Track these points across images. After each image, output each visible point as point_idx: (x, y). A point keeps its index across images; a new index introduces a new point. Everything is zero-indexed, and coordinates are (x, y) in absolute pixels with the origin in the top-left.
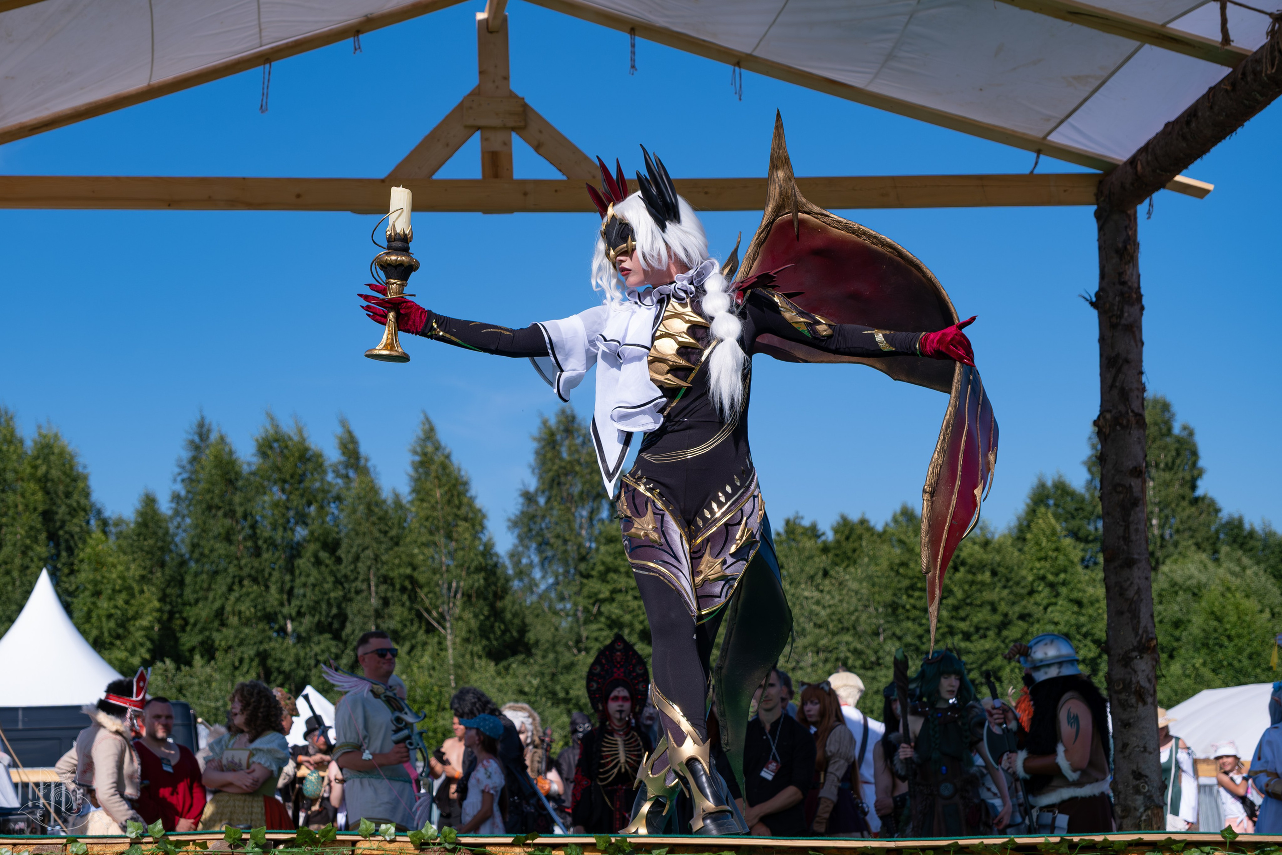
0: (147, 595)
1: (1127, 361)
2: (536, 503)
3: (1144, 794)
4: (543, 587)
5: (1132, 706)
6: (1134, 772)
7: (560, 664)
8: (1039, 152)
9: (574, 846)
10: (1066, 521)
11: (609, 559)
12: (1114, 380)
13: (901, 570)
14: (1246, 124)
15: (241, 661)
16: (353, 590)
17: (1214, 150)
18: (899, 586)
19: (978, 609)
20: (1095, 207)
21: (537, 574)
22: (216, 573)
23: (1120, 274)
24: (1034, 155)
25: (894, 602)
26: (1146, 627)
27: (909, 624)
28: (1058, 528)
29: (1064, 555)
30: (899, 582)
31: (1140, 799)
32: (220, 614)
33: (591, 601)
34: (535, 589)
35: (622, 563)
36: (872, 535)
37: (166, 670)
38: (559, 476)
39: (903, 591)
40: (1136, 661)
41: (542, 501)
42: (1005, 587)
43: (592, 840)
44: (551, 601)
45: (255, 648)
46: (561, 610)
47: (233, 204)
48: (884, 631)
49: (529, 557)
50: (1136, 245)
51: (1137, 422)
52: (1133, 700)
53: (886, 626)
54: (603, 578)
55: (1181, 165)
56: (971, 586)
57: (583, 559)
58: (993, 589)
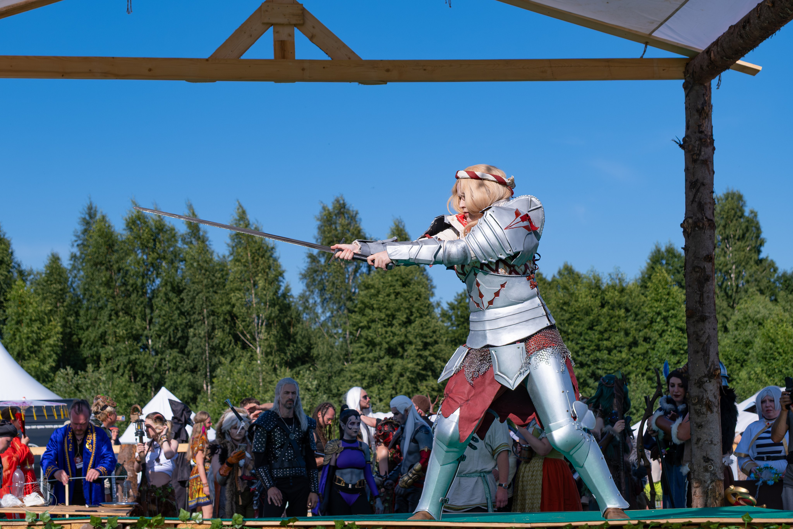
0: (53, 323)
1: (703, 184)
2: (319, 262)
3: (711, 472)
4: (322, 319)
5: (704, 414)
6: (704, 457)
7: (334, 370)
8: (646, 44)
10: (674, 274)
11: (366, 300)
12: (695, 197)
13: (565, 308)
14: (782, 28)
15: (118, 367)
16: (192, 321)
17: (761, 45)
18: (563, 318)
19: (616, 334)
20: (683, 81)
21: (319, 310)
22: (101, 308)
23: (699, 126)
24: (644, 45)
26: (713, 361)
28: (669, 279)
29: (673, 298)
30: (562, 315)
31: (708, 475)
32: (103, 336)
33: (355, 328)
34: (317, 319)
36: (544, 284)
37: (67, 374)
39: (565, 321)
40: (706, 384)
41: (322, 260)
42: (634, 320)
43: (332, 523)
44: (328, 327)
45: (127, 358)
46: (335, 334)
47: (106, 75)
49: (313, 298)
50: (710, 106)
51: (709, 225)
52: (704, 410)
54: (362, 312)
55: (741, 54)
56: (611, 318)
57: (350, 299)
58: (627, 320)
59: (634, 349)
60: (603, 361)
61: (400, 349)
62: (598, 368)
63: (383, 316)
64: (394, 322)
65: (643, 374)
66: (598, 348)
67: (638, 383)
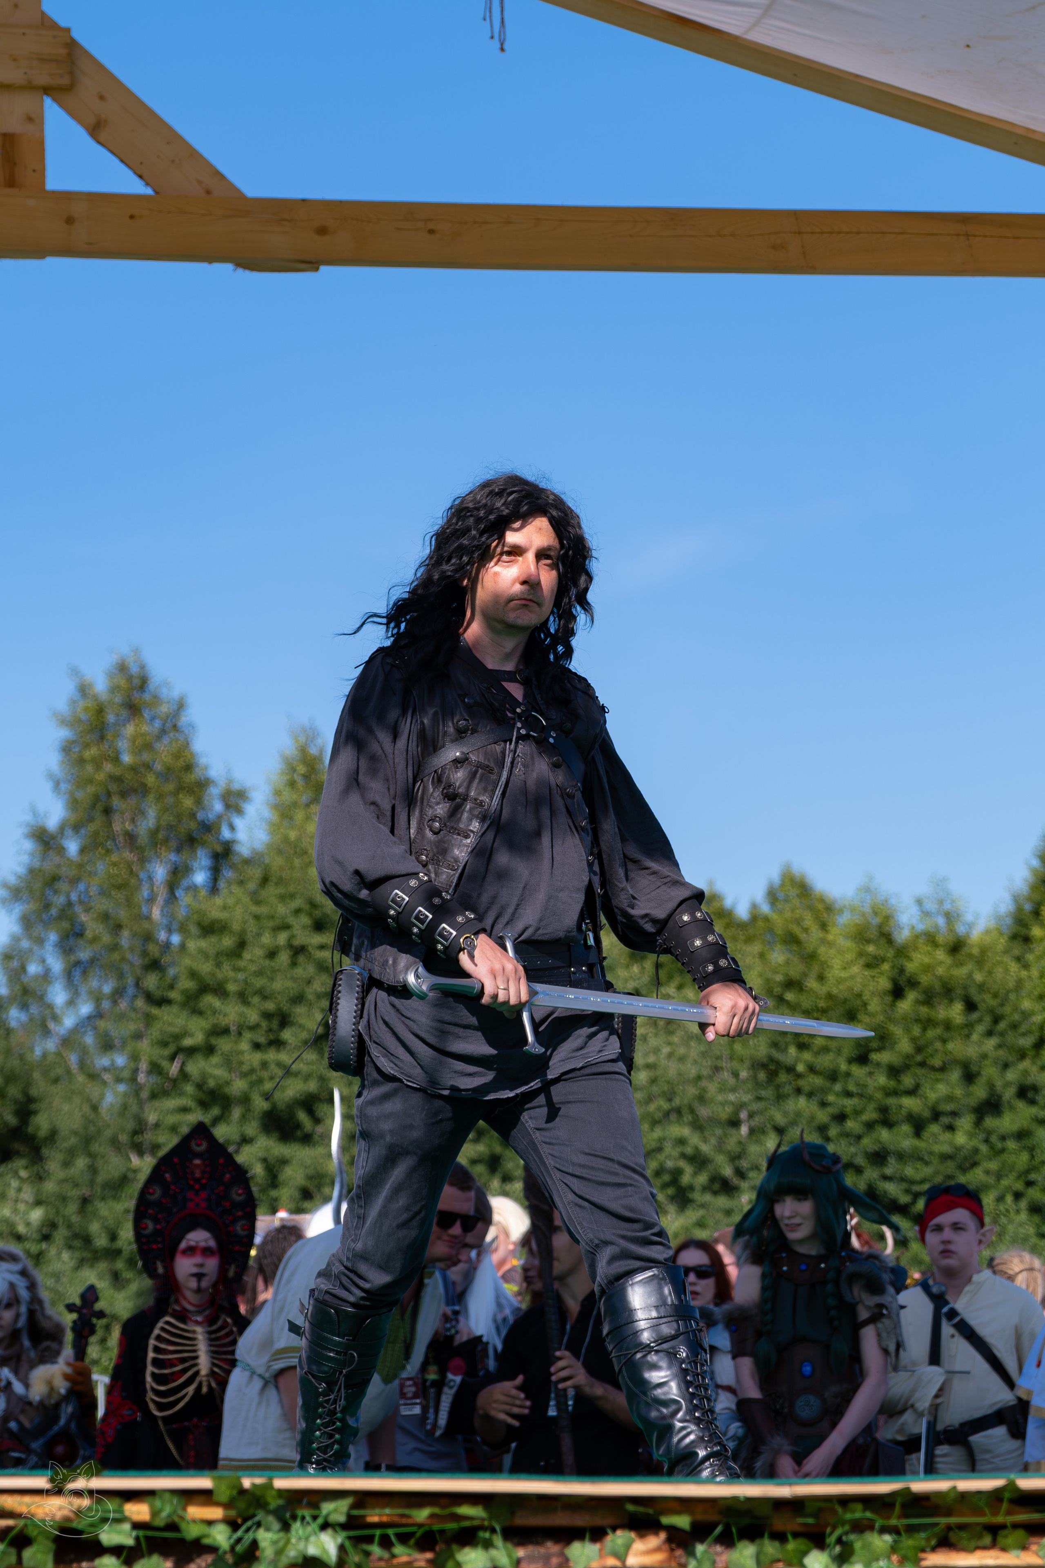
2: (61, 851)
4: (69, 1022)
7: (100, 1179)
9: (167, 1496)
11: (205, 968)
13: (789, 996)
19: (938, 1075)
25: (771, 1059)
27: (802, 1102)
33: (167, 1052)
34: (51, 1025)
35: (231, 974)
36: (730, 924)
38: (109, 794)
39: (789, 1038)
41: (72, 847)
42: (990, 1033)
44: (84, 1052)
46: (105, 1069)
48: (751, 1116)
49: (43, 961)
53: (755, 1106)
54: (192, 1004)
56: (924, 1029)
57: (154, 965)
58: (968, 1036)
59: (990, 1122)
60: (901, 1156)
61: (302, 1116)
62: (886, 1178)
63: (253, 1017)
64: (287, 1035)
65: (1018, 1196)
66: (886, 1120)
67: (1003, 1220)
